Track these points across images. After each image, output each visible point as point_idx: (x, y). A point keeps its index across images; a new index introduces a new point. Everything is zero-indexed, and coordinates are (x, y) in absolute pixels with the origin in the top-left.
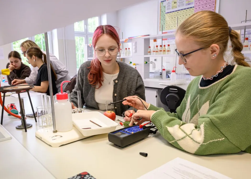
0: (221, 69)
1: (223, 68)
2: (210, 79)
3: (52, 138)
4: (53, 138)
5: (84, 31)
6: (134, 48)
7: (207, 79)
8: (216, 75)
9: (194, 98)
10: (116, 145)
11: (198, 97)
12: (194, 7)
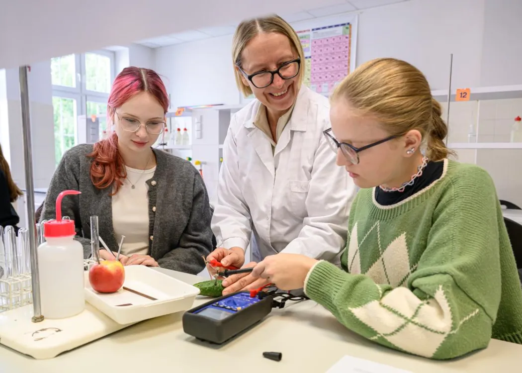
0: (418, 171)
1: (422, 168)
2: (399, 191)
3: (33, 336)
4: (37, 336)
5: (74, 86)
6: (196, 129)
7: (393, 190)
8: (410, 182)
9: (367, 229)
10: (201, 340)
11: (377, 226)
12: (310, 57)
